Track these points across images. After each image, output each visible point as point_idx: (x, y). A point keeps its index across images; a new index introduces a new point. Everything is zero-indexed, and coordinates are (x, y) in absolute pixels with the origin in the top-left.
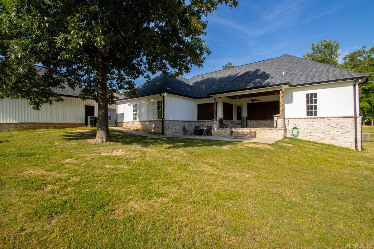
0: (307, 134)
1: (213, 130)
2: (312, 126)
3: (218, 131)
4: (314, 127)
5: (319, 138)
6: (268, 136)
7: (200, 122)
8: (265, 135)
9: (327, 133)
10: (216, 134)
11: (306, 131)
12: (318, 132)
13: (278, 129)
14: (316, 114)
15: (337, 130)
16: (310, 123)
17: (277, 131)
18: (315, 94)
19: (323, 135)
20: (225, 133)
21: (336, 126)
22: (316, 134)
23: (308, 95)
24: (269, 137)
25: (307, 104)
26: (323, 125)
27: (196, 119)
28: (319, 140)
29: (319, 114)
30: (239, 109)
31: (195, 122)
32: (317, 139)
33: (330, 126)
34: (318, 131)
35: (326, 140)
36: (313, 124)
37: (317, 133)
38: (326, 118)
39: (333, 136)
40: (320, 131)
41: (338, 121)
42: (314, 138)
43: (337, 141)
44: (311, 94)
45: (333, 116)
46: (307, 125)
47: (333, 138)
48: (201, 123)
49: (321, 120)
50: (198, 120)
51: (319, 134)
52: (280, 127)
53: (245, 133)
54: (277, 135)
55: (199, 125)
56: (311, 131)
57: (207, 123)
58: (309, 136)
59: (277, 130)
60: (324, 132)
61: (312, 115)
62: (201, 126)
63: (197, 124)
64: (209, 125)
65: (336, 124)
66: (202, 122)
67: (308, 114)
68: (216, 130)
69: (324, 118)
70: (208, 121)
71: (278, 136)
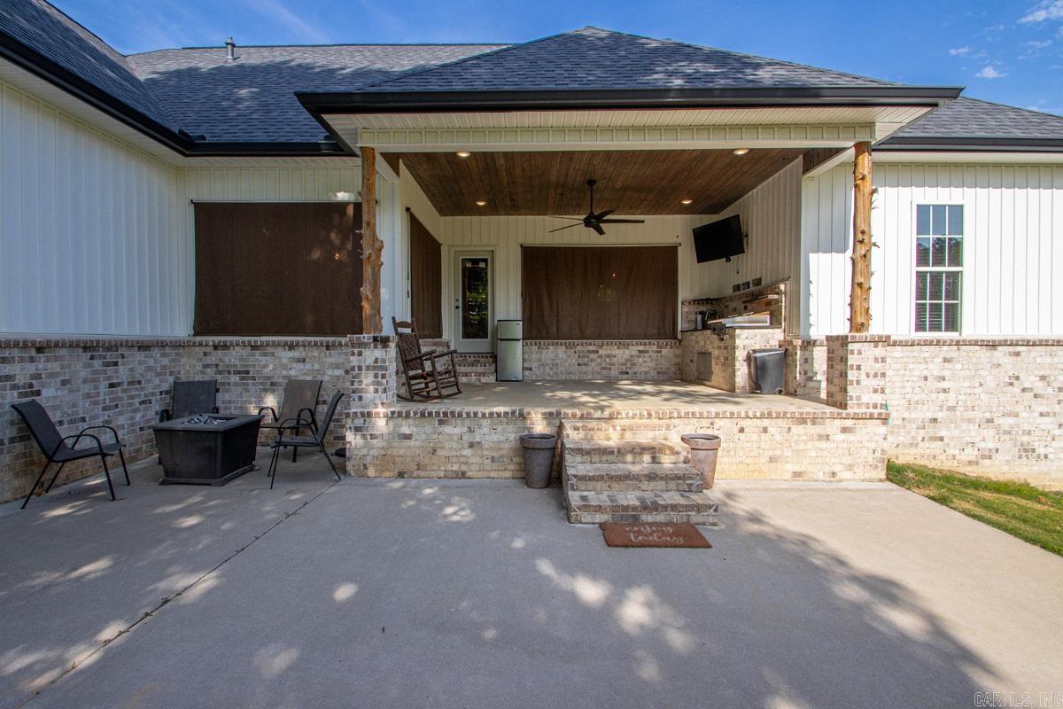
0: (922, 432)
1: (359, 422)
2: (945, 385)
3: (405, 430)
4: (952, 395)
5: (970, 453)
6: (790, 468)
7: (225, 347)
8: (771, 460)
9: (1006, 422)
10: (385, 460)
11: (914, 415)
12: (970, 421)
13: (856, 417)
14: (953, 324)
15: (1044, 409)
16: (935, 368)
17: (844, 430)
18: (958, 211)
19: (989, 433)
20: (467, 452)
21: (1039, 387)
22: (956, 433)
23: (922, 210)
24: (797, 475)
25: (918, 264)
26: (991, 383)
27: (180, 325)
28: (970, 463)
29: (973, 322)
30: (475, 275)
31: (178, 345)
32: (964, 457)
33: (1016, 390)
34: (970, 414)
35: (999, 458)
36: (946, 373)
37: (965, 426)
38: (1004, 343)
39: (1025, 439)
40: (978, 415)
41: (1048, 360)
42: (951, 451)
43: (1043, 466)
44: (939, 209)
45: (1032, 334)
46: (922, 383)
47: (1027, 451)
48: (234, 357)
49: (983, 354)
50: (196, 334)
51: (973, 433)
52: (865, 399)
53: (667, 461)
54: (847, 460)
55: (209, 375)
56: (939, 415)
57: (285, 355)
58: (927, 444)
59: (849, 423)
60: (990, 421)
61: (935, 327)
62: (235, 379)
63: (191, 368)
64: (296, 372)
65: (1043, 378)
66: (237, 351)
68: (381, 425)
69: (992, 345)
70: (292, 347)
71: (850, 467)
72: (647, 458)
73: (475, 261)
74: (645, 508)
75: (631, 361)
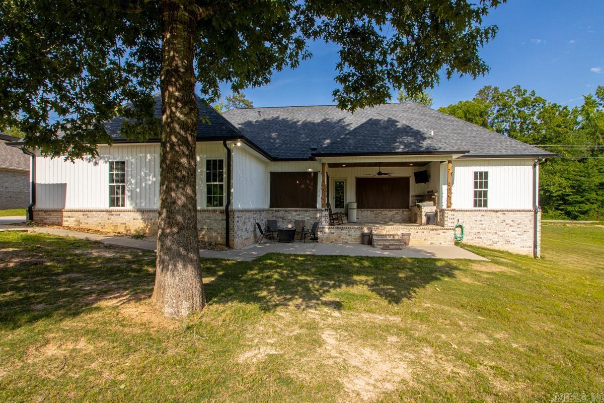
0: (475, 236)
1: (321, 229)
2: (482, 222)
3: (333, 232)
4: (484, 225)
5: (490, 242)
6: (430, 242)
7: (278, 211)
8: (425, 240)
9: (501, 233)
10: (328, 239)
11: (472, 231)
12: (489, 233)
13: (446, 229)
14: (485, 205)
15: (513, 230)
16: (479, 218)
17: (444, 232)
18: (486, 174)
19: (496, 236)
20: (348, 237)
21: (512, 223)
22: (486, 236)
23: (476, 173)
24: (431, 243)
25: (475, 188)
26: (496, 222)
27: (267, 205)
28: (490, 245)
29: (491, 205)
31: (267, 211)
32: (488, 243)
33: (504, 224)
34: (490, 231)
35: (499, 244)
36: (482, 219)
37: (488, 234)
38: (500, 211)
39: (507, 238)
40: (492, 231)
41: (514, 216)
42: (484, 241)
43: (513, 246)
44: (481, 173)
45: (509, 208)
46: (475, 222)
47: (508, 242)
48: (280, 214)
49: (494, 214)
50: (270, 207)
51: (490, 237)
52: (449, 225)
53: (396, 237)
54: (444, 240)
55: (274, 218)
56: (481, 231)
57: (295, 213)
58: (477, 239)
59: (445, 231)
60: (496, 233)
61: (480, 206)
62: (281, 220)
63: (270, 217)
64: (297, 218)
65: (513, 221)
66: (281, 212)
67: (475, 205)
68: (327, 230)
69: (497, 211)
70: (296, 211)
71: (445, 242)
72: (392, 237)
73: (340, 183)
74: (390, 245)
75: (393, 216)
